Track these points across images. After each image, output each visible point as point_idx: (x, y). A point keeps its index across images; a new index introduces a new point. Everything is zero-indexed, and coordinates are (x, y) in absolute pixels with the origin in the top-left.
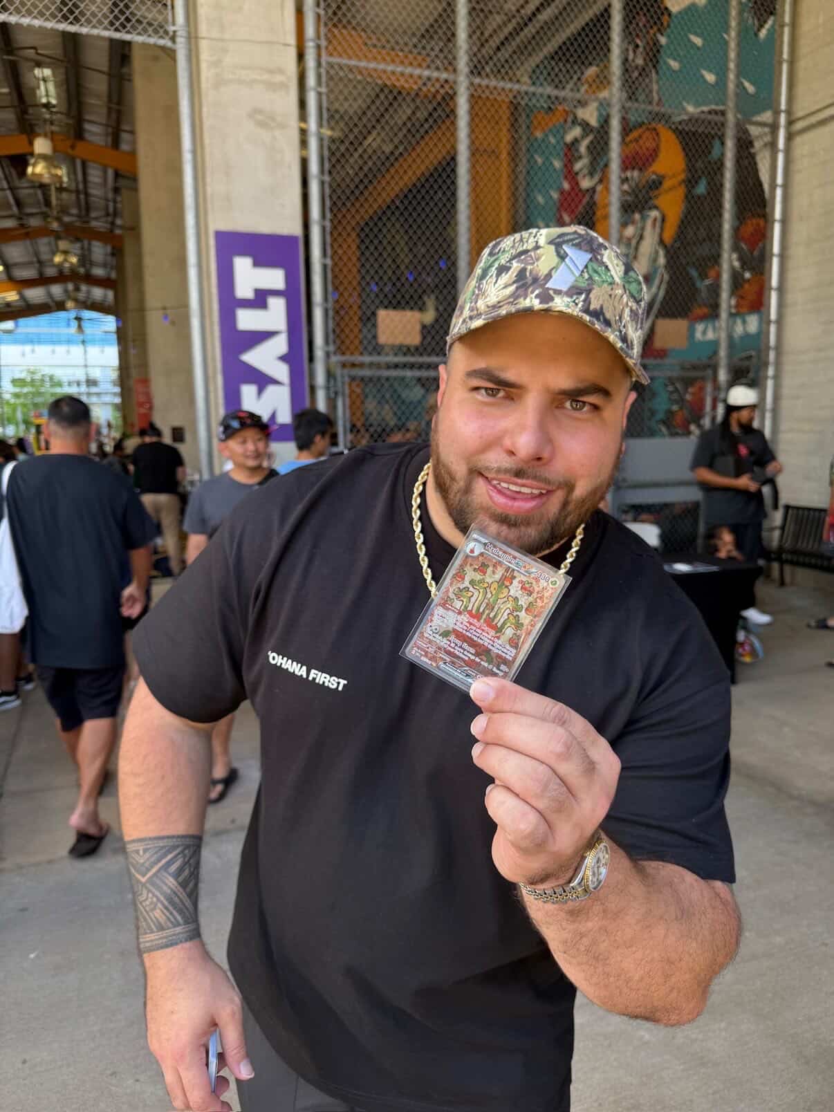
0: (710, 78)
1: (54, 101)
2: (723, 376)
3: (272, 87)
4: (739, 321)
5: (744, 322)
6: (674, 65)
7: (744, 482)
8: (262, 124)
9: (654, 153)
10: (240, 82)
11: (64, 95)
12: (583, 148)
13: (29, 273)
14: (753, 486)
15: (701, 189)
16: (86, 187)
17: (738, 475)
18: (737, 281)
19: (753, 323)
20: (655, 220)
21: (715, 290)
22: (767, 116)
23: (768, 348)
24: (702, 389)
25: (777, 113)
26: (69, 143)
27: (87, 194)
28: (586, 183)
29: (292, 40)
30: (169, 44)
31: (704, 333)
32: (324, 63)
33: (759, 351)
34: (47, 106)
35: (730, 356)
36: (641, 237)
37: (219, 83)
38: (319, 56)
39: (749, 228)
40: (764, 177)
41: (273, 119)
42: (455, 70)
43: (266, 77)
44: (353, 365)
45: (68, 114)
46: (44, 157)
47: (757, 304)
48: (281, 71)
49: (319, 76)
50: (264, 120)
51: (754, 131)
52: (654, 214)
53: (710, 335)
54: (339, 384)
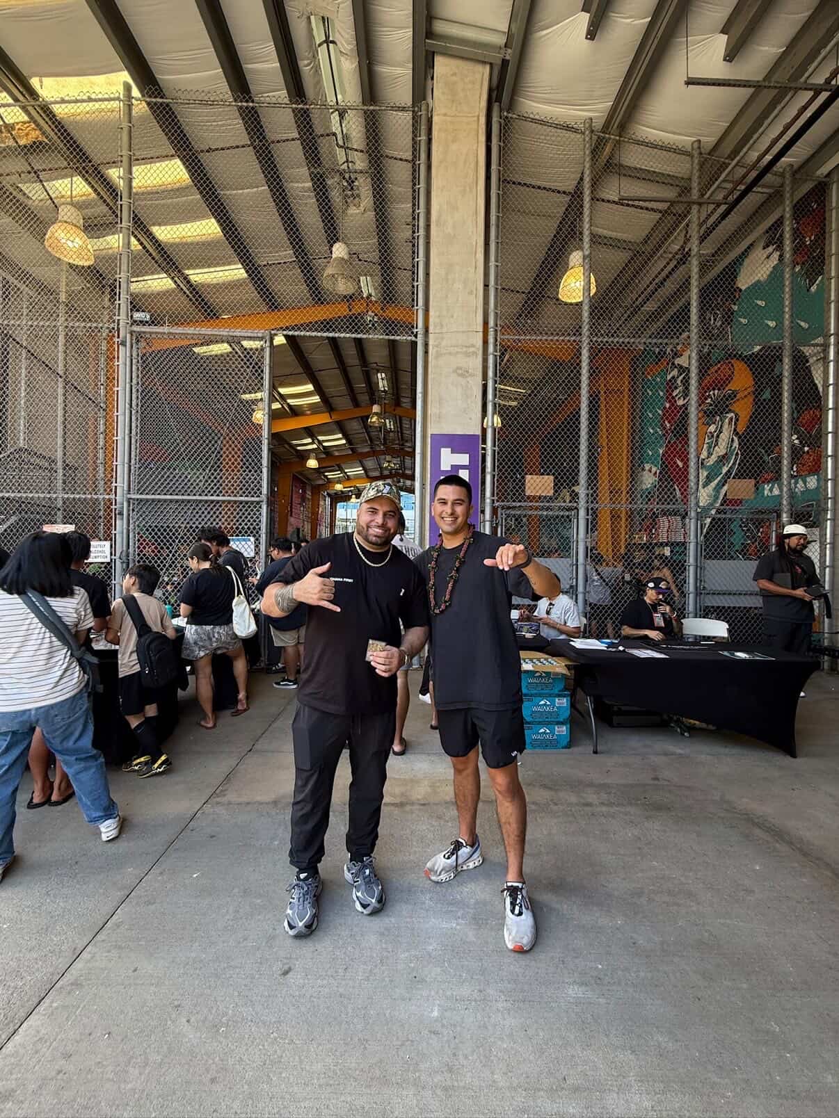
0: (772, 324)
1: (386, 389)
2: (785, 517)
3: (467, 355)
4: (800, 482)
5: (805, 482)
6: (744, 321)
7: (800, 592)
8: (462, 375)
9: (729, 379)
10: (450, 354)
11: (390, 385)
12: (679, 382)
13: (377, 474)
14: (808, 598)
15: (767, 395)
16: (401, 429)
17: (794, 588)
18: (796, 454)
19: (812, 482)
20: (731, 419)
21: (778, 461)
22: (820, 340)
23: (827, 499)
24: (769, 527)
25: (827, 336)
26: (393, 408)
27: (402, 433)
28: (680, 402)
29: (480, 328)
30: (414, 339)
31: (771, 490)
32: (499, 339)
33: (818, 501)
34: (385, 391)
35: (791, 505)
36: (721, 432)
37: (438, 355)
38: (496, 335)
39: (807, 416)
40: (819, 382)
41: (467, 372)
42: (580, 334)
43: (465, 349)
44: (509, 508)
45: (393, 394)
46: (376, 414)
47: (816, 467)
48: (473, 346)
49: (496, 345)
50: (463, 373)
51: (807, 351)
52: (730, 415)
53: (776, 492)
54: (500, 519)
